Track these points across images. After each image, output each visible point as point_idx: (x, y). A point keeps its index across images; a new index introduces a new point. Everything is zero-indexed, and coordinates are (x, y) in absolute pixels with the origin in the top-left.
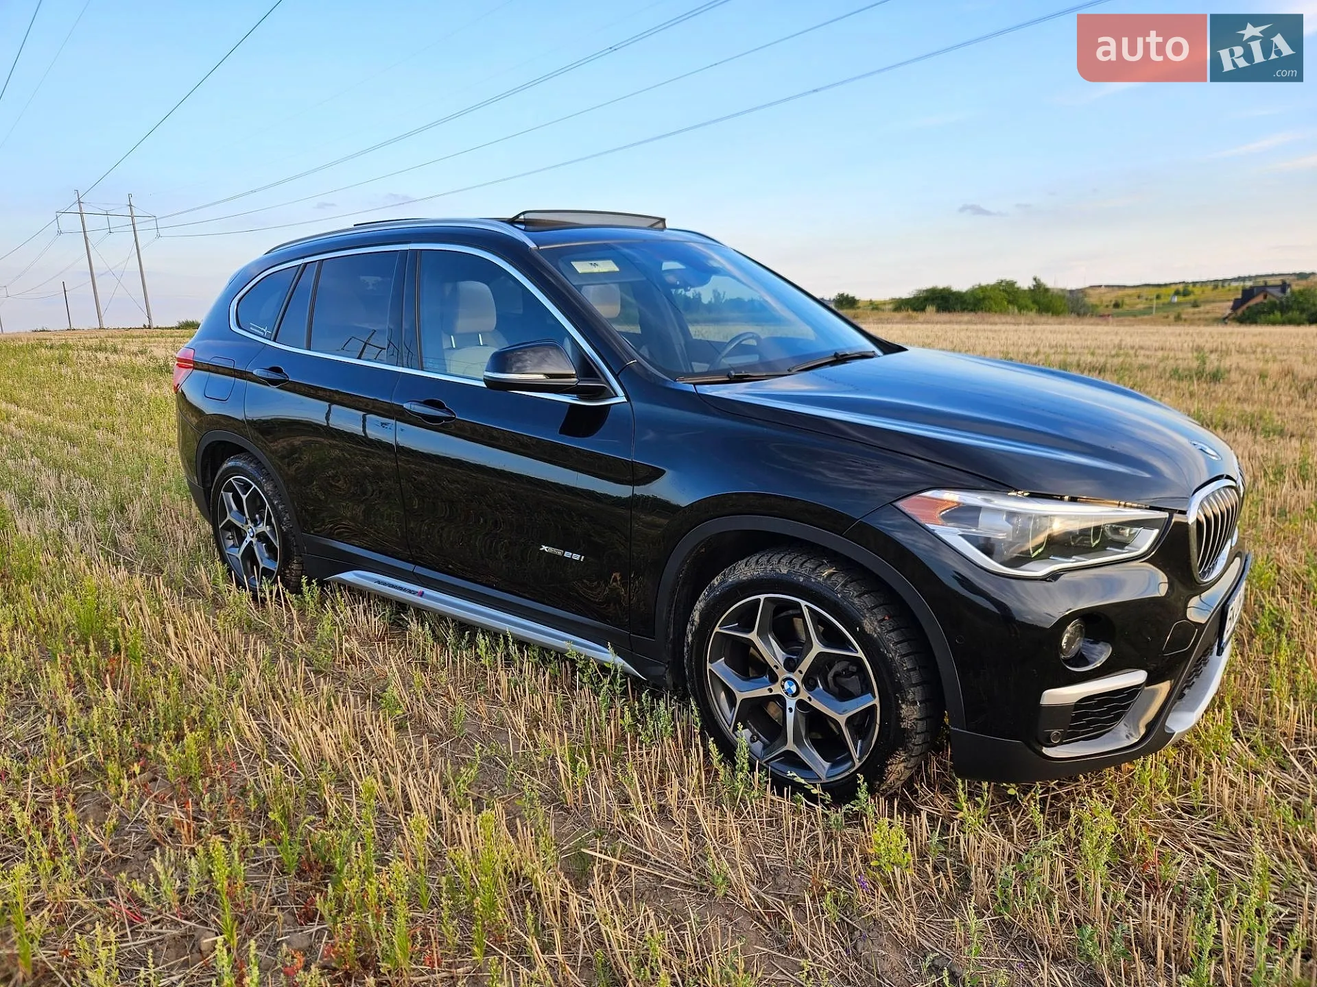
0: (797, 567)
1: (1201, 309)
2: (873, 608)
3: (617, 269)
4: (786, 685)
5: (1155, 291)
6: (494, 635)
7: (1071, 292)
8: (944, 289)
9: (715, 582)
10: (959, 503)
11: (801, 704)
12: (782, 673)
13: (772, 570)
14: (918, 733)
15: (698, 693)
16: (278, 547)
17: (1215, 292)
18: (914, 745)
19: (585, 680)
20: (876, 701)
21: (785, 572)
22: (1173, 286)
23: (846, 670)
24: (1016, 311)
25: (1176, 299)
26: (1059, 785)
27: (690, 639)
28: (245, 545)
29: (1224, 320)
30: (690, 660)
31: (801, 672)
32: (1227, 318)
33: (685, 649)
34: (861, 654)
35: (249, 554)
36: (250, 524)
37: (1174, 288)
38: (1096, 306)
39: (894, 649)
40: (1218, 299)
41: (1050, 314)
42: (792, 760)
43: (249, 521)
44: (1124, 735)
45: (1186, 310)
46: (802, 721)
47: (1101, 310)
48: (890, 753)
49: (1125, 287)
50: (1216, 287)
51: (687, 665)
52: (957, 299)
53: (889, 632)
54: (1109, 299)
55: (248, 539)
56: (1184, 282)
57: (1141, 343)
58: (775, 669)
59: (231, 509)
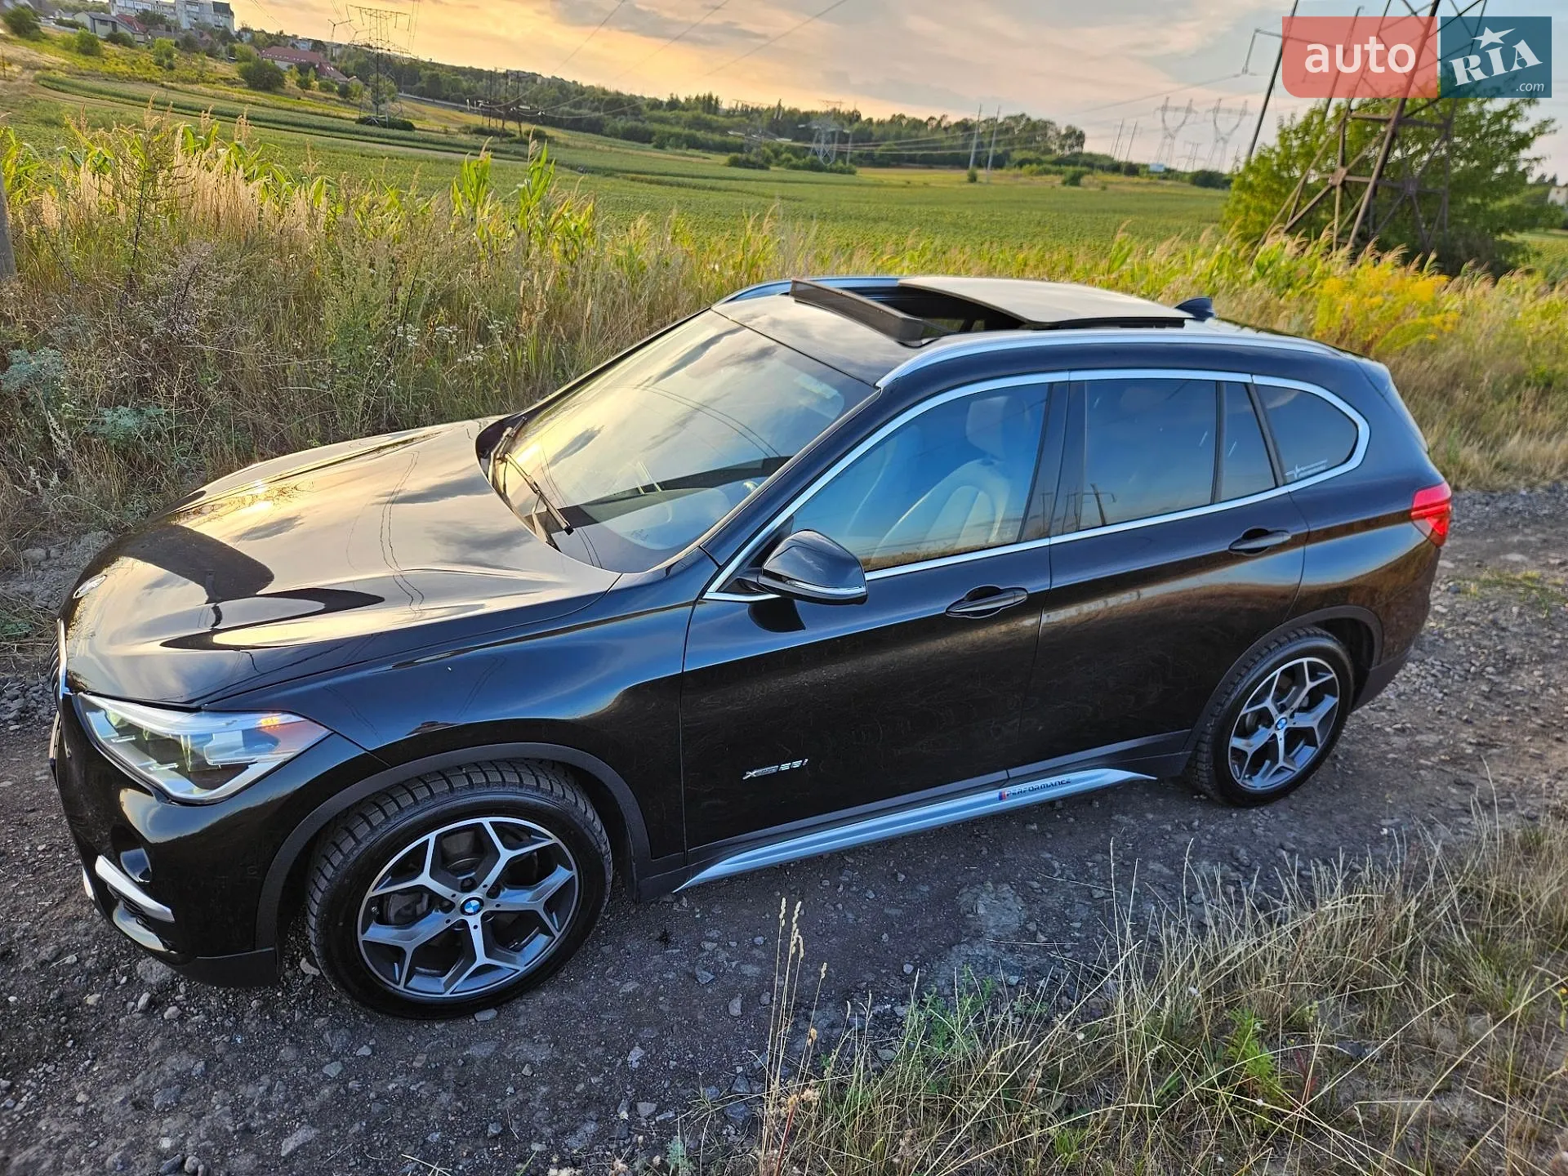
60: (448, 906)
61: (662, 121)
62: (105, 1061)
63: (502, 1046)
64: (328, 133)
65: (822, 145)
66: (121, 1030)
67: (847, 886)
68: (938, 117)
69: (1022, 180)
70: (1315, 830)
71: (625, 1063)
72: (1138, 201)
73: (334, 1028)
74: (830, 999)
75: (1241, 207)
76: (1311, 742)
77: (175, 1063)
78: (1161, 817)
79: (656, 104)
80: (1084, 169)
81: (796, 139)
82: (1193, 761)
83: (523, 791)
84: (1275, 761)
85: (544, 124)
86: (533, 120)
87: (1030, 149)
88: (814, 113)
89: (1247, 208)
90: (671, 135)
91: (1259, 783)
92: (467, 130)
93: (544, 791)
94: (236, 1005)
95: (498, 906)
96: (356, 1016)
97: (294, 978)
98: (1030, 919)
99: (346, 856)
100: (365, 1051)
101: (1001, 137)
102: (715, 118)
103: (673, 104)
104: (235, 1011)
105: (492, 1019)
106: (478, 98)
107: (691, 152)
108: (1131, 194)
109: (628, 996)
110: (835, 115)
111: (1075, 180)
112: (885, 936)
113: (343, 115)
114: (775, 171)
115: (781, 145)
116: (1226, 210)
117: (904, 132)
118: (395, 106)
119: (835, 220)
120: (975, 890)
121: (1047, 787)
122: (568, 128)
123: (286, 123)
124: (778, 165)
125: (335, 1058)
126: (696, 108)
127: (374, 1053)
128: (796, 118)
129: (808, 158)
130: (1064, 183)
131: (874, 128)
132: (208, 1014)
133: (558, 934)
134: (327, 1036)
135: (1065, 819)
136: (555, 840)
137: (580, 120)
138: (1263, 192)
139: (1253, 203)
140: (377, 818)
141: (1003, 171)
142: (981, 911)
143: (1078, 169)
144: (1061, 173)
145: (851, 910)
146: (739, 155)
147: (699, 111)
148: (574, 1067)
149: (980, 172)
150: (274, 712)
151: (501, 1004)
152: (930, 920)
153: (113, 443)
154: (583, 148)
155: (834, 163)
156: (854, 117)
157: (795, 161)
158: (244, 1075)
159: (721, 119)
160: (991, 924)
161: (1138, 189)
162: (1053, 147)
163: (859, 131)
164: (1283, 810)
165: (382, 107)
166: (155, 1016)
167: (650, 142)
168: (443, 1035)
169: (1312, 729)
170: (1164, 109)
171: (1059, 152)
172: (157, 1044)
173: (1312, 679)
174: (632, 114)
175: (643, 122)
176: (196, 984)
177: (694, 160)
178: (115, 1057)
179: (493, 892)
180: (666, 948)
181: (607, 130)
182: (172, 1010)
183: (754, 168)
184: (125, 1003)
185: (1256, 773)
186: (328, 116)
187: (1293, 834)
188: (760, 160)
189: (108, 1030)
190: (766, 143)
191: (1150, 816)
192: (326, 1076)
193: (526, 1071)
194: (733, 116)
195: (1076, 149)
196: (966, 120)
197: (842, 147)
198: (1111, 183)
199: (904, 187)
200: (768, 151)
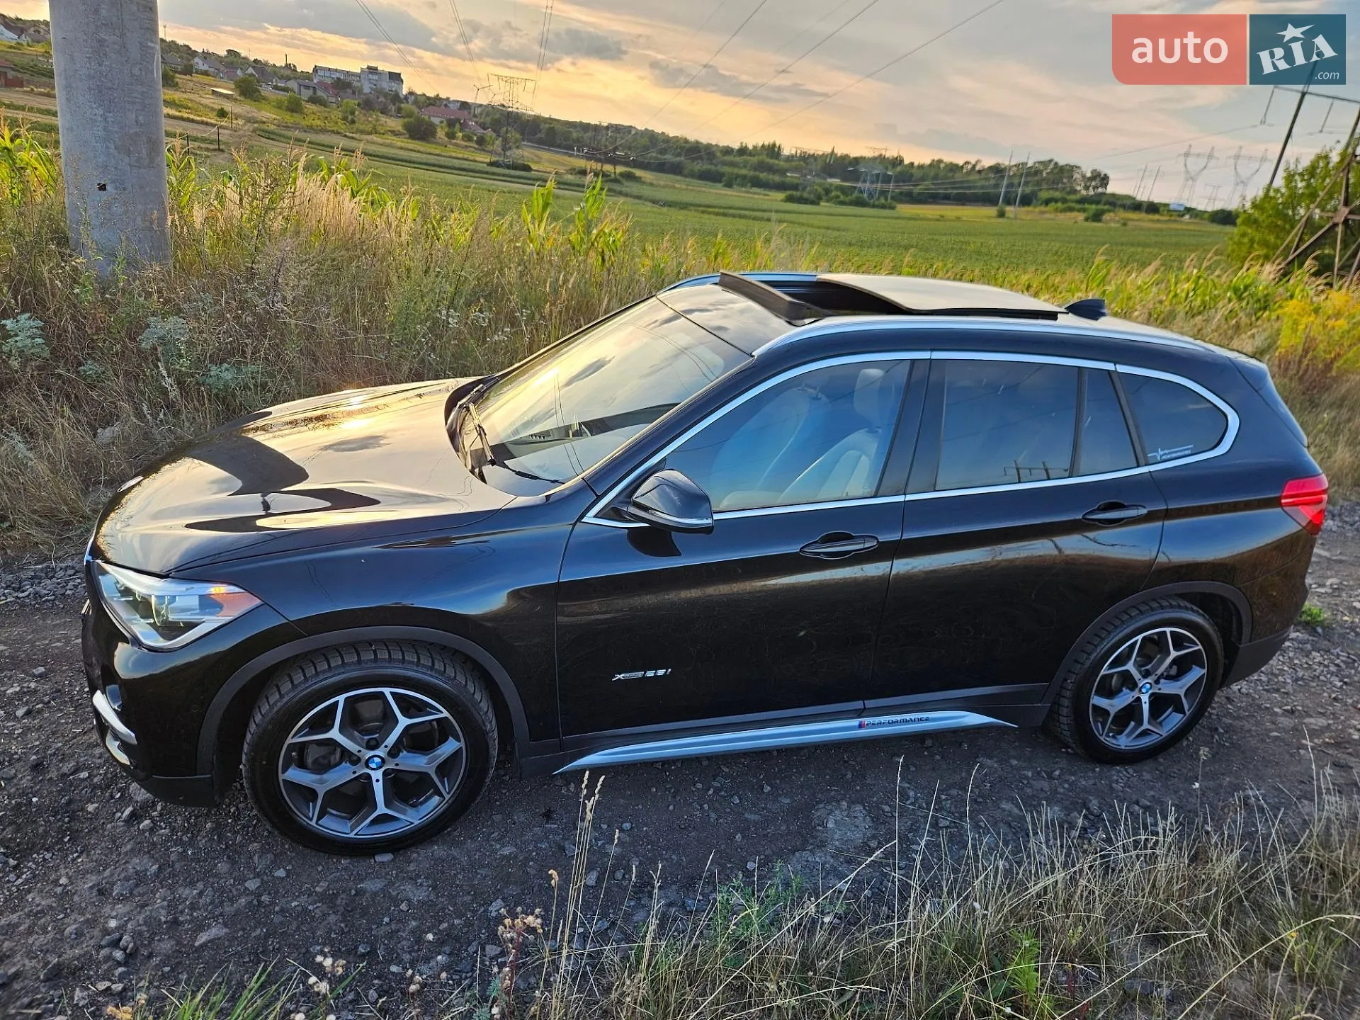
60: (354, 760)
61: (732, 164)
62: (88, 855)
63: (391, 884)
64: (465, 173)
65: (868, 185)
66: (106, 833)
67: (717, 791)
68: (973, 162)
69: (1047, 216)
70: (1176, 792)
71: (486, 911)
72: (1156, 235)
73: (263, 852)
74: (675, 883)
75: (1246, 240)
76: (1180, 709)
77: (137, 863)
78: (1024, 765)
79: (728, 151)
80: (1106, 207)
81: (844, 180)
82: (1053, 713)
83: (420, 669)
84: (1140, 722)
85: (635, 167)
86: (626, 163)
87: (1057, 189)
88: (863, 158)
89: (1252, 241)
90: (738, 176)
91: (1124, 742)
92: (573, 171)
93: (437, 671)
94: (196, 825)
95: (397, 765)
96: (283, 845)
97: (244, 809)
98: (874, 837)
99: (271, 707)
100: (281, 873)
101: (1029, 179)
102: (777, 162)
103: (743, 151)
104: (193, 830)
105: (389, 862)
106: (583, 146)
107: (755, 190)
108: (1149, 229)
109: (504, 857)
110: (881, 159)
111: (1097, 217)
112: (738, 836)
113: (478, 159)
114: (824, 206)
115: (831, 184)
116: (1231, 243)
117: (942, 174)
118: (518, 152)
119: (870, 246)
120: (830, 807)
121: (906, 722)
122: (654, 170)
123: (434, 165)
124: (828, 201)
125: (258, 875)
126: (759, 154)
127: (288, 876)
128: (846, 162)
129: (854, 196)
130: (1087, 219)
131: (914, 171)
132: (173, 830)
133: (447, 797)
134: (256, 858)
135: (932, 755)
136: (446, 714)
137: (664, 164)
138: (1267, 227)
139: (1258, 236)
140: (298, 678)
141: (1030, 208)
142: (830, 825)
143: (1100, 207)
144: (1084, 210)
145: (715, 810)
146: (795, 193)
147: (764, 157)
148: (443, 909)
149: (1009, 209)
150: (222, 583)
151: (399, 849)
152: (783, 828)
153: (214, 391)
154: (664, 187)
155: (879, 198)
156: (898, 161)
157: (842, 198)
158: (185, 880)
159: (781, 163)
160: (836, 837)
161: (1159, 225)
162: (1078, 188)
163: (901, 173)
164: (1147, 772)
165: (508, 153)
166: (133, 826)
167: (720, 182)
168: (345, 869)
169: (1179, 696)
170: (1187, 155)
171: (1084, 192)
172: (129, 847)
173: (1176, 649)
174: (708, 159)
175: (716, 165)
176: (170, 806)
177: (756, 196)
178: (96, 853)
179: (393, 752)
180: (547, 823)
181: (686, 172)
182: (147, 822)
183: (806, 203)
184: (114, 813)
185: (1121, 733)
186: (466, 160)
187: (1152, 793)
188: (812, 197)
189: (97, 832)
190: (816, 182)
191: (1014, 762)
192: (246, 889)
193: (404, 907)
194: (792, 161)
195: (1100, 190)
196: (998, 164)
197: (885, 186)
198: (1132, 220)
199: (938, 220)
200: (820, 190)
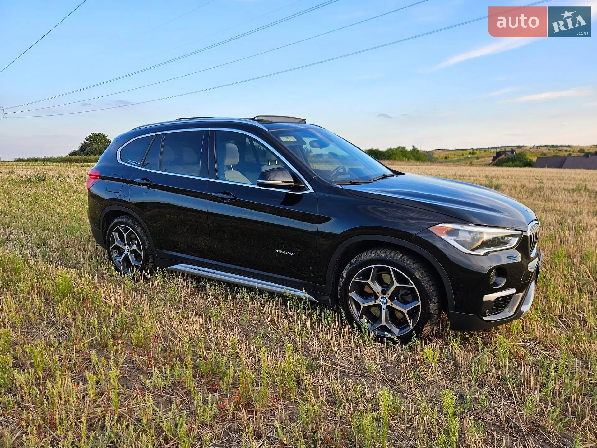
0: (388, 254)
1: (480, 160)
2: (418, 268)
3: (296, 140)
4: (382, 300)
5: (461, 152)
6: (249, 288)
7: (428, 152)
8: (376, 150)
9: (353, 261)
10: (452, 228)
11: (388, 307)
12: (380, 295)
13: (378, 255)
14: (436, 315)
15: (345, 306)
16: (142, 256)
17: (485, 153)
18: (434, 319)
19: (292, 304)
20: (420, 303)
21: (384, 256)
22: (468, 150)
23: (406, 293)
24: (407, 160)
25: (470, 156)
26: (483, 334)
27: (341, 284)
28: (124, 255)
29: (489, 165)
30: (341, 292)
31: (388, 294)
32: (490, 164)
33: (339, 288)
34: (414, 286)
35: (126, 259)
36: (127, 246)
37: (469, 151)
38: (437, 158)
39: (427, 284)
40: (486, 156)
41: (421, 162)
42: (384, 328)
43: (127, 245)
44: (508, 312)
45: (474, 161)
46: (388, 313)
47: (440, 160)
48: (425, 323)
49: (449, 150)
50: (485, 151)
51: (340, 295)
52: (381, 154)
53: (425, 277)
54: (443, 155)
55: (126, 252)
56: (472, 149)
57: (464, 174)
58: (377, 294)
59: (117, 240)
